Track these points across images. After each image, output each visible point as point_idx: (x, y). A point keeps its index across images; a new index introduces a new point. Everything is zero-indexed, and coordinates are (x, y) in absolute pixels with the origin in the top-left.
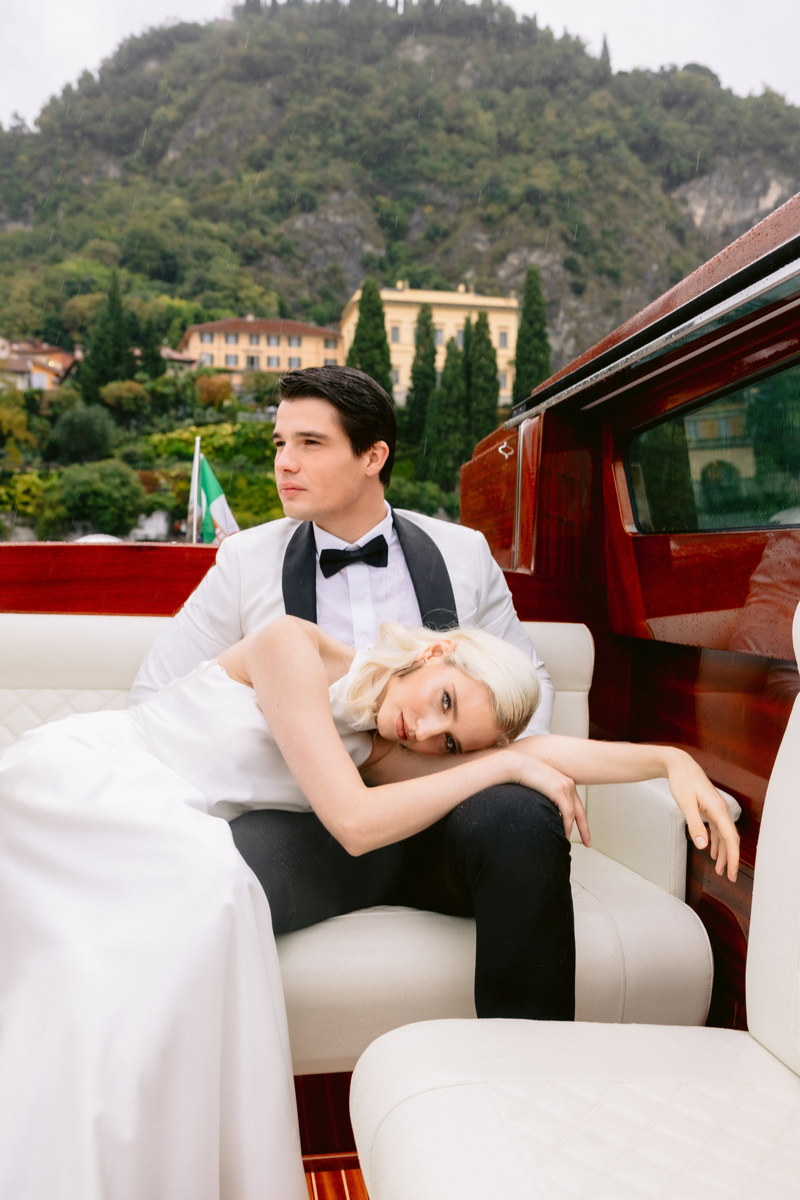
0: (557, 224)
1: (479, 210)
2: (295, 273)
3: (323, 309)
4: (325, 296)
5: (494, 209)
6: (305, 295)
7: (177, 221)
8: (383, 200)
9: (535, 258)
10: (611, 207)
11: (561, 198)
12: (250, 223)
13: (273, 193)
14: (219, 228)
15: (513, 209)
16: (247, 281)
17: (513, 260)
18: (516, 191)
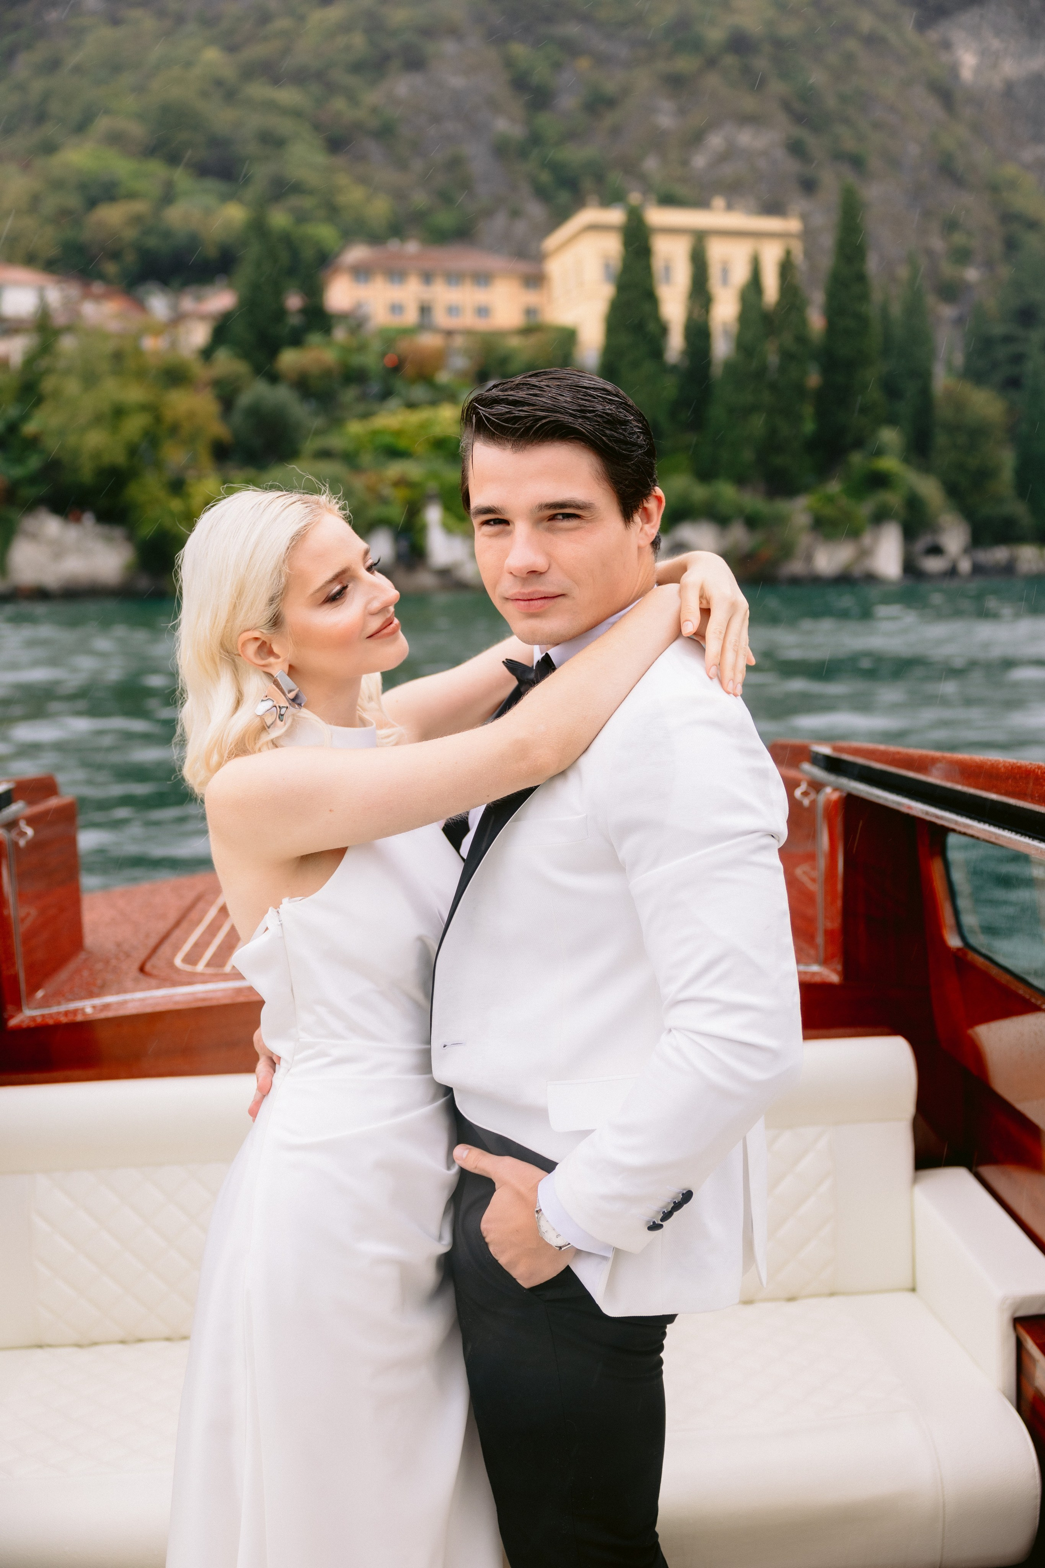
0: (777, 87)
1: (662, 66)
2: (402, 165)
3: (445, 219)
4: (445, 198)
5: (685, 64)
6: (420, 199)
7: (219, 83)
8: (519, 50)
9: (746, 138)
10: (849, 58)
11: (779, 44)
12: (331, 88)
13: (358, 41)
14: (288, 96)
15: (711, 63)
16: (342, 180)
17: (716, 141)
18: (715, 35)
